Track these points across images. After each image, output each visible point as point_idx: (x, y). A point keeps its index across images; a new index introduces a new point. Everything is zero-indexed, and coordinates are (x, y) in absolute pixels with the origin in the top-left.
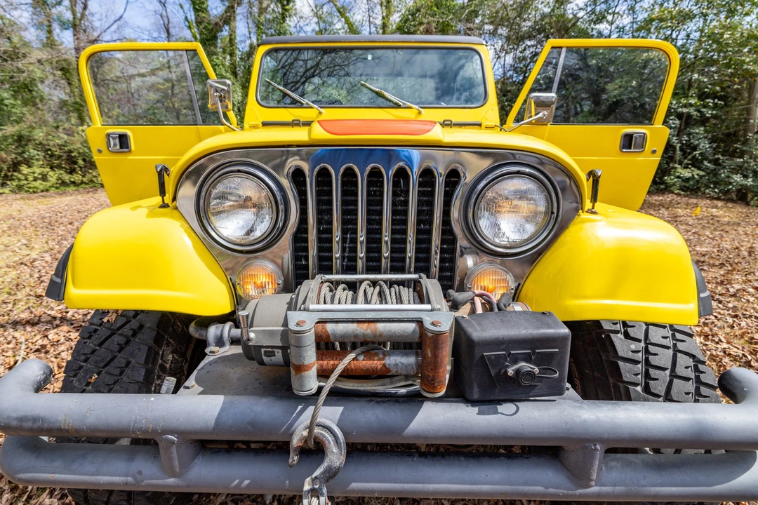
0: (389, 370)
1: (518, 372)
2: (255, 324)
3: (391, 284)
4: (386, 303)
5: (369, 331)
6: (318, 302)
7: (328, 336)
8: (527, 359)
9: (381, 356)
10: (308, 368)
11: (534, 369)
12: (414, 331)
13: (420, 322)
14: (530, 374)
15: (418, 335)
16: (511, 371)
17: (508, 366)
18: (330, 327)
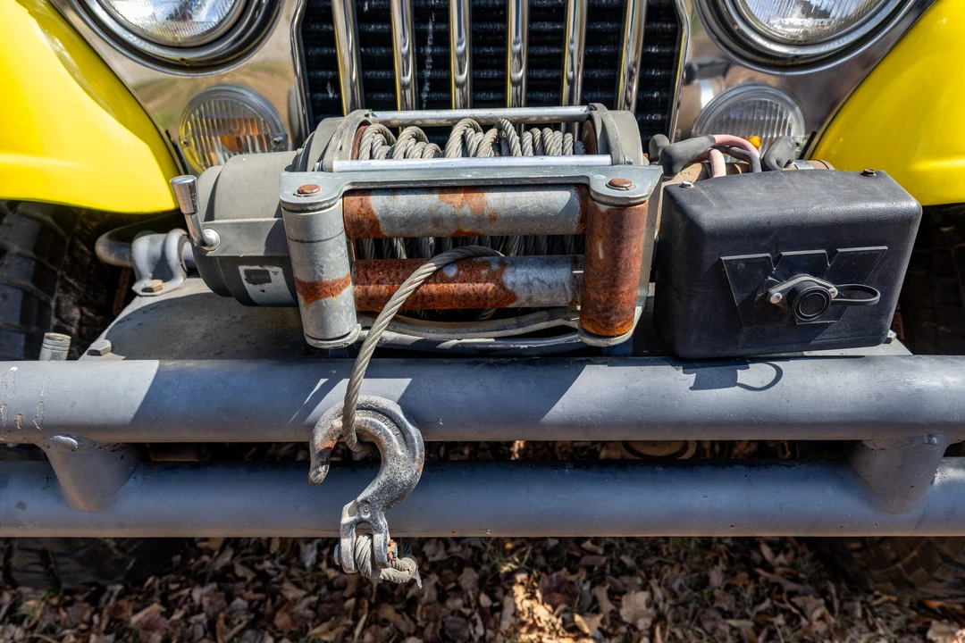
0: (512, 296)
1: (792, 294)
2: (217, 211)
3: (523, 126)
4: (510, 154)
5: (466, 210)
6: (356, 156)
7: (374, 222)
8: (816, 267)
9: (495, 267)
10: (334, 289)
11: (829, 288)
12: (568, 207)
13: (581, 187)
14: (819, 298)
15: (577, 217)
16: (776, 295)
17: (772, 284)
18: (377, 203)
